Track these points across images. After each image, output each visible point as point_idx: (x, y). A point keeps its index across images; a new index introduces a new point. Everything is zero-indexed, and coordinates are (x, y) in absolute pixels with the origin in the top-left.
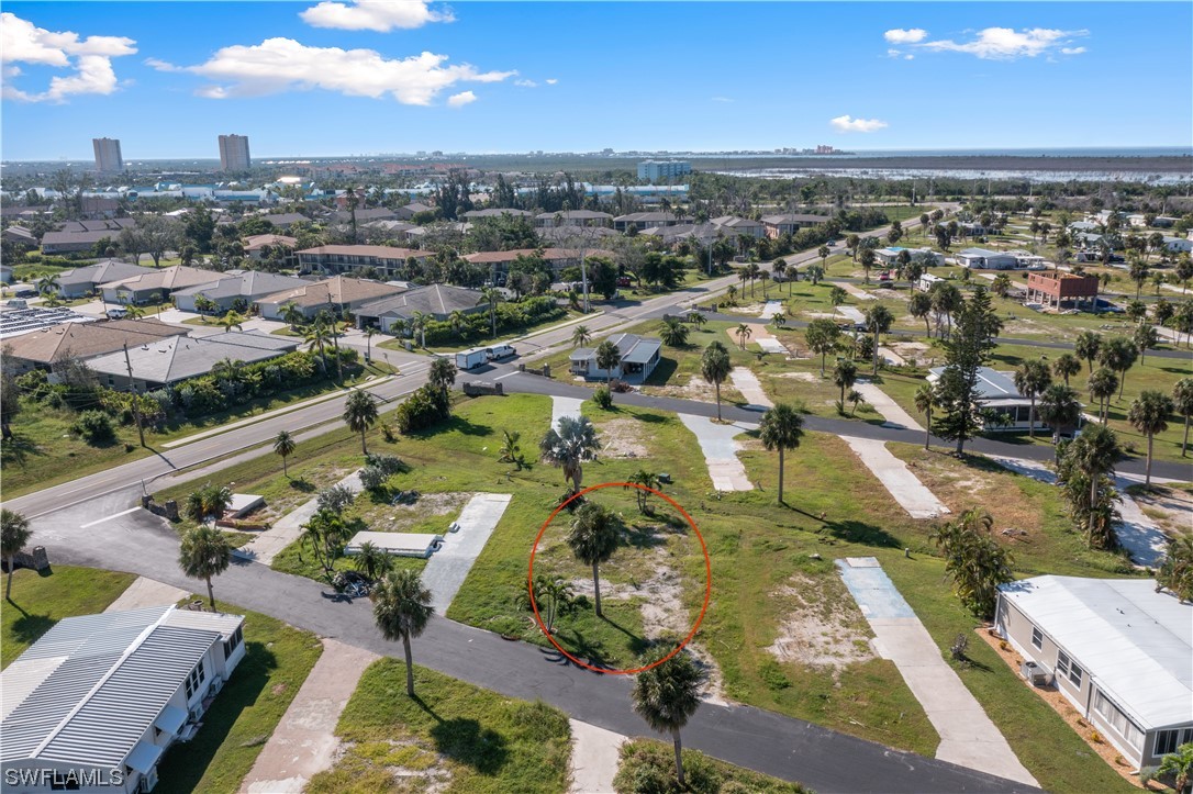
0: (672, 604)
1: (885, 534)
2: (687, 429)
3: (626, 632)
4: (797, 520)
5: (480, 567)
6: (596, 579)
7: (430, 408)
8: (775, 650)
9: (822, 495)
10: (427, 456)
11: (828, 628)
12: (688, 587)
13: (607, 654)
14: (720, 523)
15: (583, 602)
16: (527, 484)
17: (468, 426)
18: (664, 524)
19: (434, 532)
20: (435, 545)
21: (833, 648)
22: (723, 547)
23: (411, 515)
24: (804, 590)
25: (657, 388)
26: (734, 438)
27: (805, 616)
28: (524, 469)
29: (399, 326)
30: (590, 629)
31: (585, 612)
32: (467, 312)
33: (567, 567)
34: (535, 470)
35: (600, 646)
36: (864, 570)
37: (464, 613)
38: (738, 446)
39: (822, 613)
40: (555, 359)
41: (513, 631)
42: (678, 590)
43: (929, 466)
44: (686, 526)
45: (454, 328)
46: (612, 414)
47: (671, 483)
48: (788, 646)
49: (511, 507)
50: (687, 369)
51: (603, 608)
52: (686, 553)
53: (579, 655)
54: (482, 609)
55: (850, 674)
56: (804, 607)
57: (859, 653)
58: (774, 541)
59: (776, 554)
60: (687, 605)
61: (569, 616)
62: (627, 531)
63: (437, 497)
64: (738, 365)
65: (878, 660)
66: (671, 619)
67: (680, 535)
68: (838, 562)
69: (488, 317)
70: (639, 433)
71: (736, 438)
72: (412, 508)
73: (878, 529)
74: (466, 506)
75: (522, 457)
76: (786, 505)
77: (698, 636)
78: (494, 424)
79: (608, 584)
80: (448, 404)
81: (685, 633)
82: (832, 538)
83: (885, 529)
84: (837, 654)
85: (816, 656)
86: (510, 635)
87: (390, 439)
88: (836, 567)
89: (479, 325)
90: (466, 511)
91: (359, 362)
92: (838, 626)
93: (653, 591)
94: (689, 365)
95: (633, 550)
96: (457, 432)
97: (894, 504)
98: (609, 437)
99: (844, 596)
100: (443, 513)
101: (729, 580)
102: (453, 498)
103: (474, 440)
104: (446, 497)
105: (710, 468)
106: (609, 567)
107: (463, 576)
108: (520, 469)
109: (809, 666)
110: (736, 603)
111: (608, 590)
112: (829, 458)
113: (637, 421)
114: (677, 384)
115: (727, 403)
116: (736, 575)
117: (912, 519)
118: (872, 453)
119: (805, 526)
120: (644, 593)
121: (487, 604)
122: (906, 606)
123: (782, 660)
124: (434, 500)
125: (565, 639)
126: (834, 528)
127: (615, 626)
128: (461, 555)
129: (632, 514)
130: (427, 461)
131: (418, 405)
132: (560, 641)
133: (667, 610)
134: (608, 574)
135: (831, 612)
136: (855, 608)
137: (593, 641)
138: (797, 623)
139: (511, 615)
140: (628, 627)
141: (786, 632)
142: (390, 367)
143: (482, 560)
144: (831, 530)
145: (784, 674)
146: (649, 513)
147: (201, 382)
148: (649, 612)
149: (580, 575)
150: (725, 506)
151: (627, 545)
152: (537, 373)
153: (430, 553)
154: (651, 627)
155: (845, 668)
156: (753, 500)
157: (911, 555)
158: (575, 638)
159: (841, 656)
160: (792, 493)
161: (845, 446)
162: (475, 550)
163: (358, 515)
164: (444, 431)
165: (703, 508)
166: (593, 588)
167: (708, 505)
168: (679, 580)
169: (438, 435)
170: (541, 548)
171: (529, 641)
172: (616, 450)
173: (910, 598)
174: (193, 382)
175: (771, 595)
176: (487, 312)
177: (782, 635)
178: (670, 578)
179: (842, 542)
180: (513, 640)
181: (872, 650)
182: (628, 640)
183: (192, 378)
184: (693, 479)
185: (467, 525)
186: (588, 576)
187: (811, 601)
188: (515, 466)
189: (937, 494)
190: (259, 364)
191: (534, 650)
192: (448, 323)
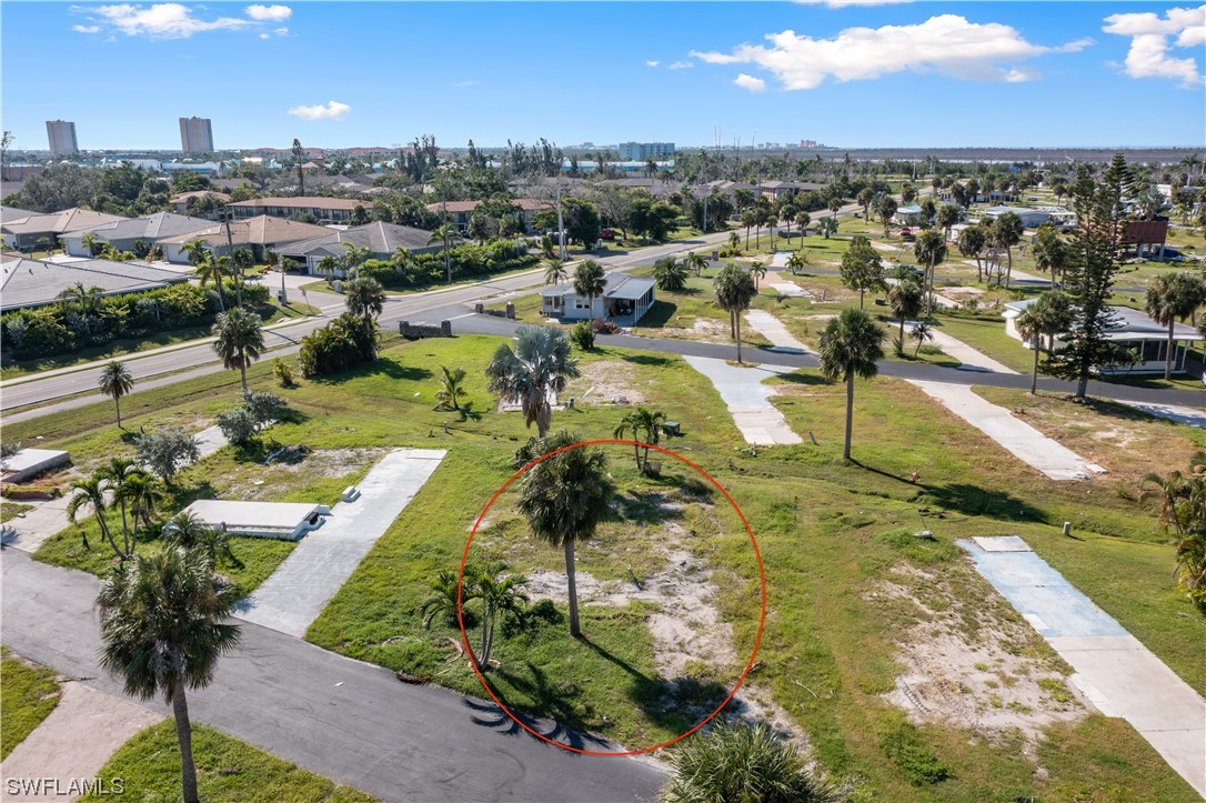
0: (701, 613)
1: (1018, 503)
2: (696, 371)
3: (626, 667)
4: (878, 484)
5: (382, 553)
6: (570, 571)
7: (346, 343)
8: (900, 699)
9: (905, 450)
10: (335, 404)
11: (982, 656)
12: (725, 586)
13: (589, 709)
14: (762, 487)
15: (547, 610)
16: (471, 437)
17: (400, 369)
18: (677, 489)
19: (319, 500)
20: (314, 520)
22: (774, 522)
23: (289, 477)
24: (921, 589)
25: (653, 330)
26: (763, 382)
27: (936, 634)
28: (469, 419)
30: (560, 661)
31: (551, 629)
33: (524, 553)
34: (485, 420)
35: (576, 692)
36: (1008, 556)
37: (337, 633)
38: (772, 391)
39: (962, 628)
40: (523, 303)
41: (418, 665)
42: (709, 589)
44: (711, 492)
45: (398, 269)
46: (595, 356)
47: (682, 435)
48: (923, 690)
49: (445, 465)
50: (690, 312)
51: (582, 622)
52: (715, 531)
53: (539, 712)
54: (369, 625)
55: (1053, 746)
56: (929, 619)
57: (1057, 705)
58: (851, 512)
59: (860, 532)
60: (727, 616)
61: (522, 637)
62: (620, 499)
63: (336, 454)
64: (752, 308)
65: (1096, 719)
66: (703, 641)
67: (703, 505)
68: (961, 543)
69: (441, 259)
70: (632, 377)
71: (765, 382)
72: (294, 469)
73: (1004, 495)
74: (376, 466)
75: (468, 406)
76: (855, 462)
77: (756, 672)
78: (435, 368)
79: (591, 580)
80: (373, 341)
81: (731, 668)
82: (938, 509)
84: (1016, 707)
85: (981, 709)
87: (288, 383)
88: (962, 552)
90: (375, 472)
91: (270, 301)
92: (1000, 654)
93: (668, 591)
95: (630, 527)
96: (382, 375)
97: (1014, 462)
98: (590, 381)
99: (990, 598)
100: (339, 475)
101: (791, 573)
102: (359, 455)
103: (405, 385)
104: (349, 454)
105: (735, 417)
106: (592, 553)
107: (349, 568)
108: (464, 419)
109: (973, 732)
110: (811, 612)
111: (591, 591)
112: (900, 404)
113: (629, 364)
114: (677, 326)
115: (747, 345)
116: (802, 566)
117: (1052, 482)
118: (958, 399)
119: (892, 492)
120: (652, 596)
121: (381, 615)
123: (918, 721)
124: (330, 458)
125: (513, 681)
126: (936, 495)
127: (605, 655)
128: (353, 535)
129: (627, 476)
130: (330, 409)
131: (330, 339)
132: (501, 684)
133: (693, 625)
134: (591, 564)
135: (977, 627)
136: (1015, 618)
137: (564, 683)
138: (925, 647)
139: (419, 636)
140: (627, 656)
141: (911, 664)
142: (311, 308)
143: (386, 543)
144: (933, 498)
145: (931, 749)
146: (652, 474)
147: (36, 314)
148: (662, 628)
149: (545, 566)
150: (765, 465)
151: (621, 520)
152: (499, 314)
153: (302, 533)
154: (668, 655)
155: (1042, 737)
156: (805, 456)
157: (1073, 533)
158: (531, 678)
159: (1026, 710)
160: (861, 450)
161: (918, 392)
162: (379, 528)
163: (207, 478)
164: (364, 375)
165: (732, 467)
166: (565, 588)
167: (738, 463)
168: (710, 574)
169: (355, 379)
170: (484, 525)
171: (447, 685)
172: (600, 395)
173: (1103, 601)
174: (27, 312)
175: (866, 597)
177: (904, 670)
178: (693, 570)
180: (411, 682)
181: (1079, 699)
182: (629, 681)
183: (27, 308)
184: (714, 431)
185: (370, 491)
186: (557, 567)
187: (937, 607)
188: (457, 415)
189: (1072, 447)
190: (128, 296)
191: (453, 702)
192: (391, 263)
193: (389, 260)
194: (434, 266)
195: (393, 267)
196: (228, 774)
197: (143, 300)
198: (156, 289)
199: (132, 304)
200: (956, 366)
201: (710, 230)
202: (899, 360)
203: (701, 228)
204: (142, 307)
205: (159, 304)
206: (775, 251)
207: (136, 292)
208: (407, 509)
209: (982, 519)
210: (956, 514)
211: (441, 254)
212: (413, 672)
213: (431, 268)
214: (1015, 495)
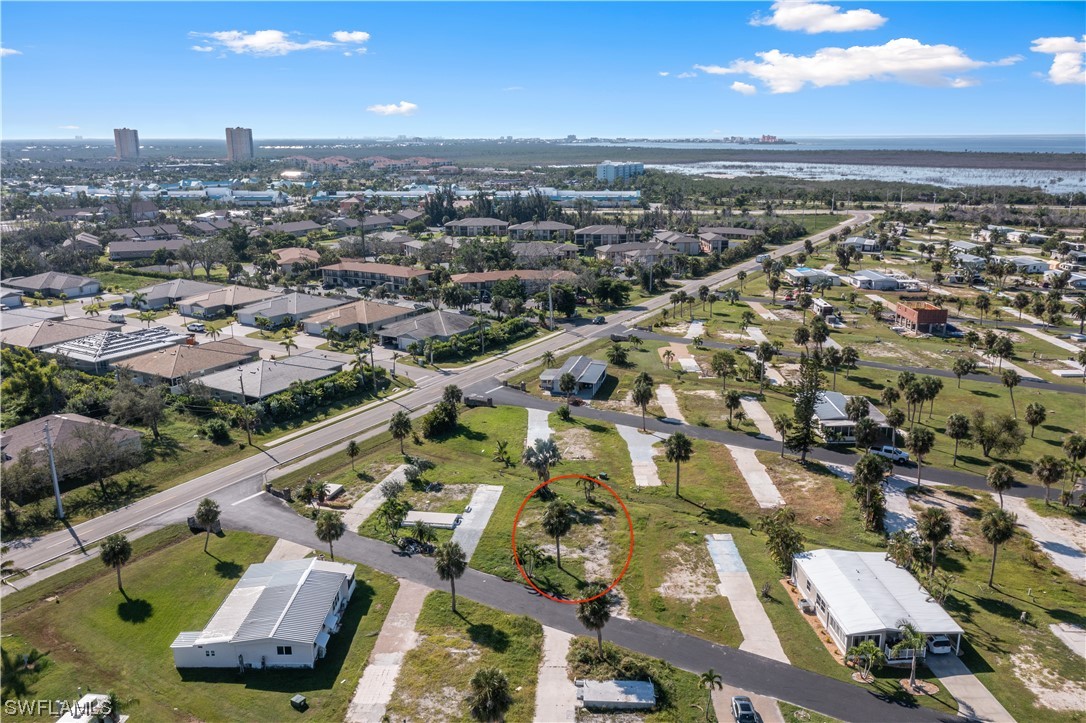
0: (603, 561)
1: (741, 518)
2: (620, 437)
3: (575, 578)
4: (686, 507)
5: (486, 536)
6: (558, 546)
7: (444, 420)
8: (661, 590)
9: (705, 490)
10: (444, 456)
11: (694, 578)
12: (614, 551)
13: (563, 590)
14: (636, 509)
15: (550, 559)
16: (512, 478)
17: (470, 432)
18: (601, 509)
19: (456, 512)
20: (458, 521)
21: (695, 589)
22: (638, 525)
23: (439, 499)
24: (684, 554)
25: (603, 402)
27: (682, 570)
28: (510, 467)
29: (414, 347)
30: (555, 576)
31: (551, 565)
32: (462, 334)
33: (540, 536)
35: (560, 586)
36: (722, 542)
38: (654, 452)
39: (692, 569)
40: (529, 375)
41: (508, 576)
42: (607, 552)
43: (781, 469)
44: (615, 511)
46: (570, 425)
47: (608, 479)
48: (669, 587)
49: (504, 494)
50: (624, 386)
51: (561, 563)
52: (614, 529)
53: (548, 591)
54: (490, 562)
55: (702, 604)
56: (681, 564)
57: (709, 592)
58: (670, 522)
59: (669, 531)
60: (612, 562)
61: (541, 568)
62: (577, 513)
63: (455, 487)
64: (662, 383)
65: (719, 597)
66: (602, 570)
67: (611, 517)
68: (707, 537)
69: (478, 337)
70: (588, 440)
71: (654, 446)
72: (439, 495)
73: (737, 514)
74: (474, 494)
75: (509, 458)
76: (680, 497)
78: (488, 431)
79: (565, 548)
80: (455, 416)
81: (610, 579)
82: (707, 520)
83: (741, 515)
84: (696, 593)
85: (684, 593)
86: (507, 578)
87: (418, 442)
88: (706, 540)
89: (472, 345)
90: (475, 498)
91: (387, 377)
92: (700, 577)
93: (592, 553)
94: (627, 382)
95: (581, 526)
96: (463, 437)
97: (751, 498)
98: (567, 443)
99: (707, 558)
100: (459, 499)
101: (639, 547)
102: (465, 488)
103: (475, 443)
104: (461, 487)
105: (634, 469)
106: (566, 538)
107: (476, 541)
108: (507, 467)
109: (679, 599)
110: (641, 561)
111: (565, 552)
112: (716, 461)
113: (588, 431)
114: (617, 399)
115: (651, 417)
116: (644, 544)
117: (760, 509)
118: (744, 458)
119: (691, 511)
120: (586, 554)
122: (743, 565)
123: (664, 596)
124: (453, 489)
125: (539, 581)
126: (709, 514)
127: (569, 574)
129: (580, 502)
130: (446, 459)
131: (436, 418)
132: (536, 582)
133: (600, 565)
134: (565, 542)
135: (697, 568)
136: (712, 566)
137: (556, 582)
138: (676, 574)
139: (507, 567)
140: (576, 575)
141: (669, 579)
142: (409, 380)
143: (488, 531)
144: (707, 515)
145: (664, 603)
146: (592, 501)
147: (283, 397)
148: (589, 566)
149: (548, 542)
150: (642, 497)
151: (578, 524)
152: (517, 388)
153: (454, 527)
154: (590, 575)
155: (699, 601)
156: (660, 493)
157: (754, 532)
158: (545, 581)
159: (698, 594)
160: (686, 487)
161: (728, 452)
162: (483, 525)
164: (454, 437)
165: (627, 498)
166: (556, 551)
167: (631, 495)
168: (608, 546)
169: (450, 440)
170: (522, 524)
171: (519, 582)
172: (572, 453)
173: (746, 560)
174: (278, 397)
175: (663, 557)
176: (477, 333)
177: (666, 581)
178: (603, 545)
179: (713, 523)
180: (507, 581)
181: (717, 591)
182: (576, 582)
183: (276, 393)
185: (476, 507)
186: (552, 543)
187: (686, 561)
188: (503, 464)
189: (781, 490)
191: (521, 588)
192: (449, 344)
194: (474, 343)
195: (450, 346)
199: (323, 387)
200: (755, 435)
201: (654, 290)
202: (728, 430)
203: (648, 289)
204: (327, 388)
205: (335, 386)
206: (692, 320)
208: (492, 516)
209: (722, 526)
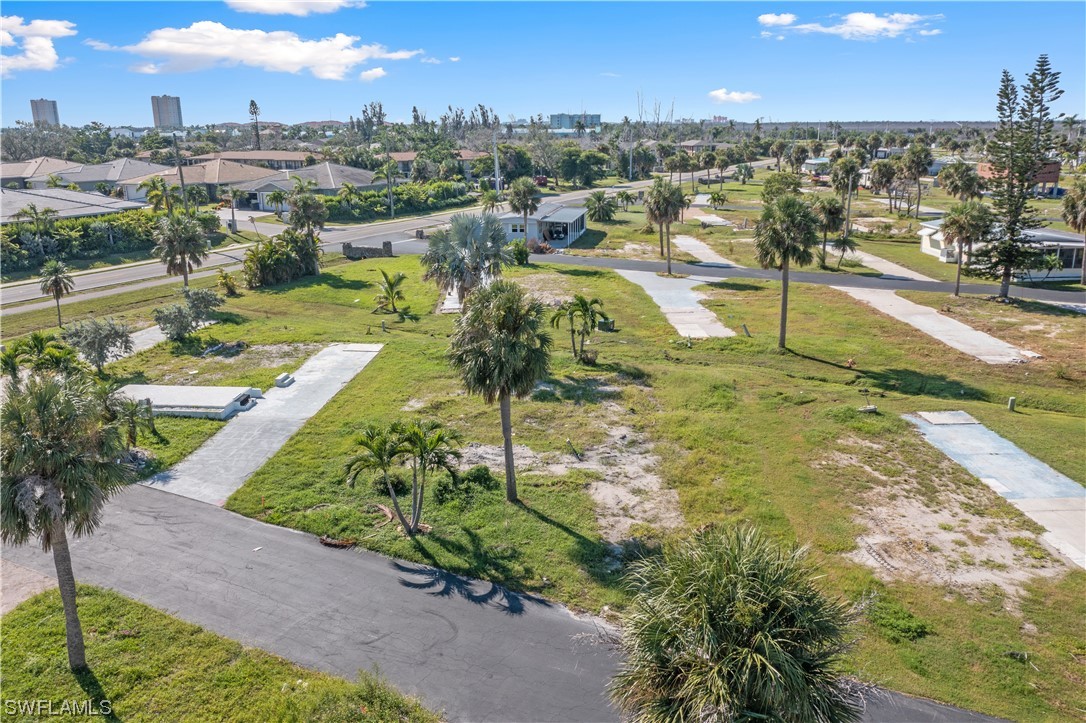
0: (645, 481)
1: (957, 384)
2: (628, 281)
3: (566, 529)
4: (813, 369)
5: (312, 429)
6: (508, 445)
7: (288, 256)
8: (864, 558)
9: (838, 341)
11: (945, 517)
12: (668, 456)
13: (528, 571)
14: (699, 373)
15: (482, 477)
16: (409, 335)
17: (342, 281)
18: (614, 374)
19: (252, 385)
20: (244, 401)
21: (976, 552)
22: (715, 400)
23: (223, 368)
24: (871, 457)
25: (585, 250)
26: (693, 289)
27: (893, 497)
28: (407, 321)
29: (278, 197)
30: (496, 524)
31: (487, 494)
32: (360, 188)
34: (423, 321)
36: (956, 428)
37: (260, 501)
38: (701, 296)
39: (919, 492)
41: (343, 530)
42: (651, 460)
43: (968, 312)
44: (649, 376)
45: (344, 203)
46: (530, 270)
47: (617, 331)
48: (887, 549)
49: (380, 356)
50: (620, 237)
51: (519, 489)
52: (655, 409)
53: (472, 574)
54: (294, 493)
56: (884, 485)
57: (1034, 562)
58: (791, 392)
59: (801, 409)
60: (671, 483)
61: (456, 502)
62: (556, 383)
63: (274, 349)
64: (678, 234)
65: (1078, 574)
66: (647, 506)
67: (642, 387)
68: (907, 417)
69: (385, 196)
70: (565, 287)
71: (695, 289)
72: (231, 360)
73: (942, 378)
74: (312, 358)
75: (405, 310)
76: (790, 350)
78: (375, 279)
80: (316, 255)
81: (678, 531)
82: (878, 390)
84: (989, 564)
85: (952, 566)
87: (232, 293)
88: (908, 425)
90: (311, 363)
91: (220, 229)
92: (963, 515)
93: (608, 461)
94: (620, 234)
95: (569, 406)
96: (324, 286)
97: (947, 350)
98: (527, 289)
99: (945, 465)
100: (274, 366)
101: (735, 444)
102: (296, 349)
103: (345, 294)
104: (286, 348)
105: (668, 316)
106: (529, 429)
107: (278, 443)
108: (403, 320)
109: (948, 589)
110: (759, 478)
111: (528, 461)
112: (829, 305)
113: (563, 276)
114: (608, 248)
115: (675, 261)
116: (746, 439)
117: (989, 366)
119: (829, 376)
120: (592, 465)
121: (307, 485)
123: (887, 579)
124: (267, 352)
126: (875, 378)
127: (544, 519)
128: (284, 415)
129: (564, 364)
130: (269, 314)
131: (273, 251)
133: (636, 492)
134: (527, 438)
135: (935, 490)
136: (973, 482)
137: (501, 546)
138: (884, 510)
139: (347, 503)
140: (567, 520)
141: (871, 524)
142: (259, 235)
143: (318, 422)
144: (872, 381)
145: (905, 605)
146: (589, 362)
148: (603, 494)
150: (701, 355)
151: (558, 400)
153: (233, 413)
154: (612, 520)
155: (1023, 593)
156: (740, 347)
158: (465, 541)
159: (1002, 567)
162: (311, 409)
163: (141, 369)
165: (667, 358)
166: (502, 459)
167: (673, 354)
168: (651, 446)
170: (417, 405)
171: (374, 548)
173: (1061, 467)
175: (815, 465)
177: (865, 531)
178: (633, 443)
180: (335, 546)
181: (1056, 555)
182: (571, 543)
184: (648, 328)
185: (305, 378)
186: (493, 441)
187: (887, 473)
188: (395, 317)
189: (1002, 338)
190: (82, 220)
191: (381, 566)
192: (338, 198)
193: (335, 195)
194: (378, 202)
195: (339, 202)
196: (124, 637)
197: (96, 224)
198: (109, 214)
199: (86, 228)
200: (879, 276)
201: (635, 178)
202: (823, 271)
203: (627, 177)
204: (95, 230)
205: (112, 227)
206: (697, 193)
207: (89, 216)
208: (341, 392)
209: (924, 398)
210: (896, 394)
211: (385, 191)
212: (338, 536)
213: (375, 204)
214: (953, 377)
